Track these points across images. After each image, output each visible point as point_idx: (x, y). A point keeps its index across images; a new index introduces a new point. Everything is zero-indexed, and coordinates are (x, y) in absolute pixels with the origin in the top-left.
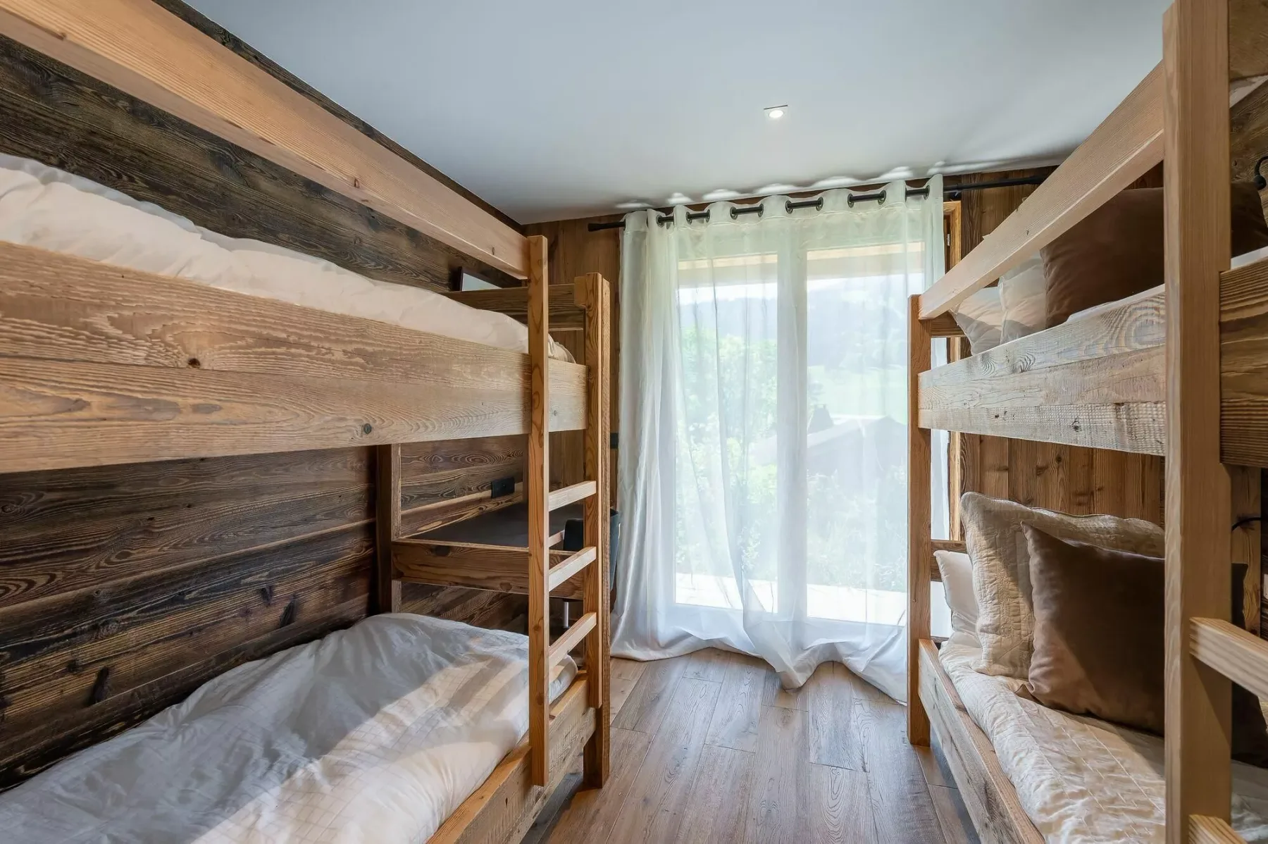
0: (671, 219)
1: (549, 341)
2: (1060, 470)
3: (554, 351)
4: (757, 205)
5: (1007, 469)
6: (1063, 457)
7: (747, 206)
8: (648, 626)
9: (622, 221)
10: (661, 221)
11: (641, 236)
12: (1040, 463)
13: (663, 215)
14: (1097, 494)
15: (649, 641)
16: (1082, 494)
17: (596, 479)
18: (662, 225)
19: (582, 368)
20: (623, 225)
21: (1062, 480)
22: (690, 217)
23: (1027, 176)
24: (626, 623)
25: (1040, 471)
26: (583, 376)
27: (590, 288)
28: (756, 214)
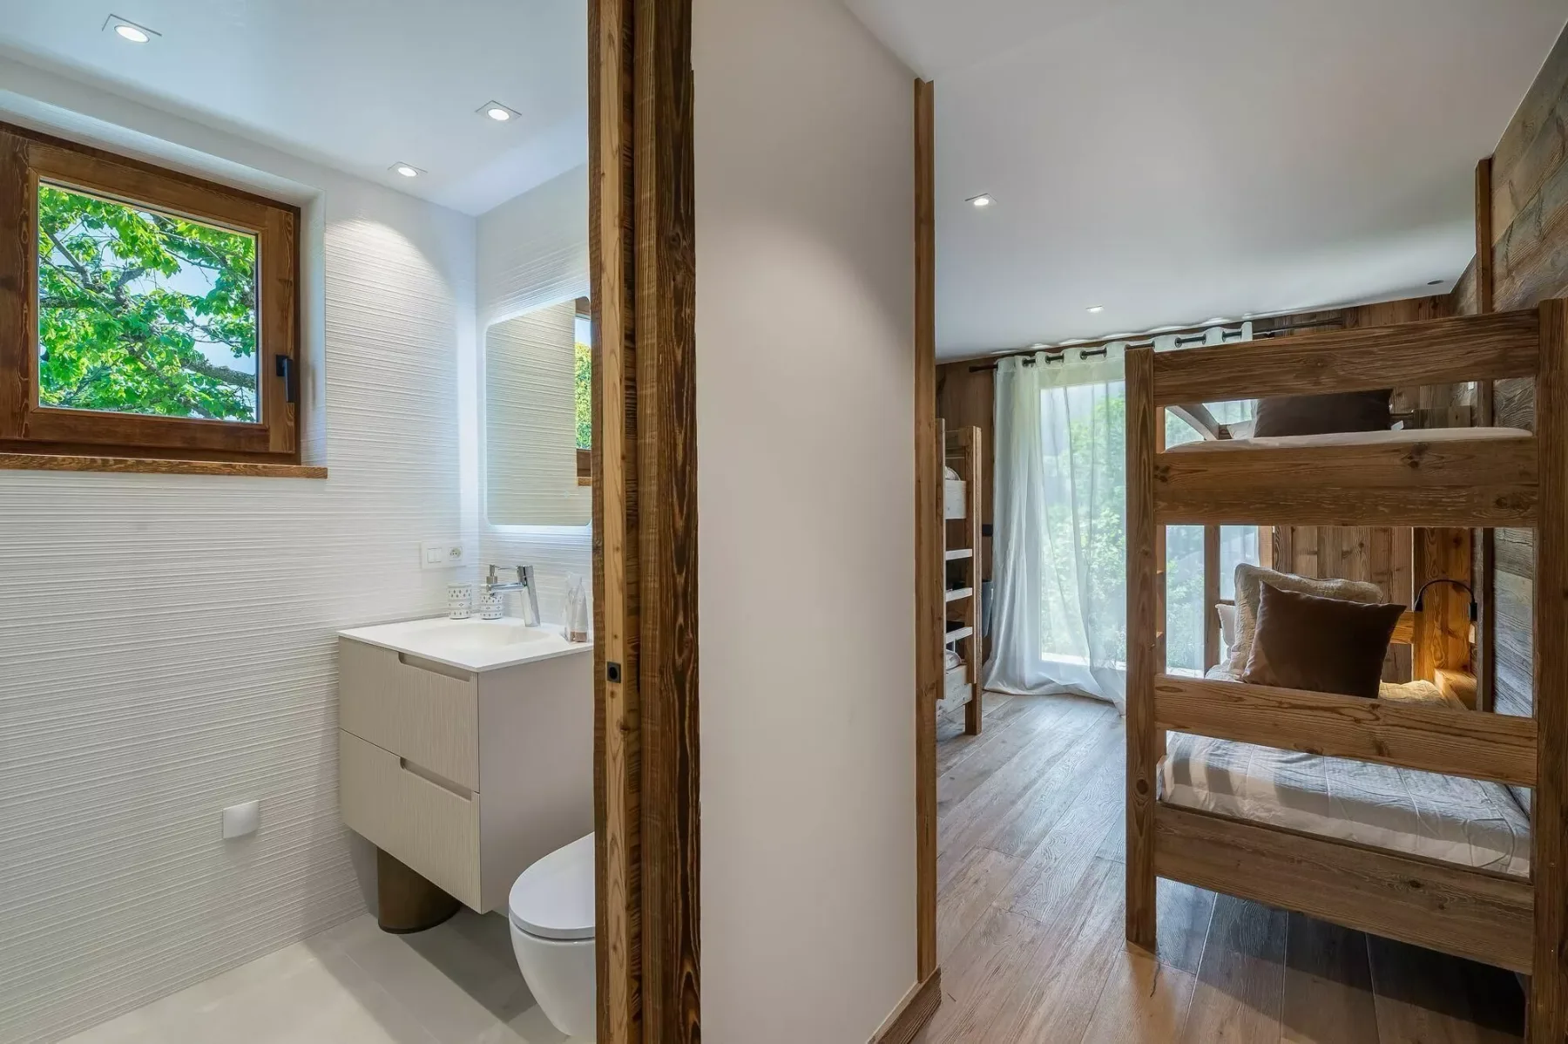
0: (1033, 361)
1: (945, 468)
2: (1363, 553)
3: (948, 473)
4: (1103, 348)
5: (1315, 553)
6: (1364, 543)
7: (1095, 349)
8: (1018, 672)
9: (995, 363)
10: (1026, 363)
11: (1010, 376)
12: (1345, 549)
13: (1028, 358)
14: (1396, 575)
15: (1020, 684)
16: (1382, 574)
17: (972, 548)
18: (1027, 365)
19: (964, 482)
20: (996, 367)
21: (1364, 562)
22: (1049, 360)
23: (1332, 317)
24: (999, 668)
25: (1345, 554)
26: (965, 487)
27: (968, 435)
28: (1102, 355)
